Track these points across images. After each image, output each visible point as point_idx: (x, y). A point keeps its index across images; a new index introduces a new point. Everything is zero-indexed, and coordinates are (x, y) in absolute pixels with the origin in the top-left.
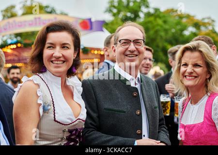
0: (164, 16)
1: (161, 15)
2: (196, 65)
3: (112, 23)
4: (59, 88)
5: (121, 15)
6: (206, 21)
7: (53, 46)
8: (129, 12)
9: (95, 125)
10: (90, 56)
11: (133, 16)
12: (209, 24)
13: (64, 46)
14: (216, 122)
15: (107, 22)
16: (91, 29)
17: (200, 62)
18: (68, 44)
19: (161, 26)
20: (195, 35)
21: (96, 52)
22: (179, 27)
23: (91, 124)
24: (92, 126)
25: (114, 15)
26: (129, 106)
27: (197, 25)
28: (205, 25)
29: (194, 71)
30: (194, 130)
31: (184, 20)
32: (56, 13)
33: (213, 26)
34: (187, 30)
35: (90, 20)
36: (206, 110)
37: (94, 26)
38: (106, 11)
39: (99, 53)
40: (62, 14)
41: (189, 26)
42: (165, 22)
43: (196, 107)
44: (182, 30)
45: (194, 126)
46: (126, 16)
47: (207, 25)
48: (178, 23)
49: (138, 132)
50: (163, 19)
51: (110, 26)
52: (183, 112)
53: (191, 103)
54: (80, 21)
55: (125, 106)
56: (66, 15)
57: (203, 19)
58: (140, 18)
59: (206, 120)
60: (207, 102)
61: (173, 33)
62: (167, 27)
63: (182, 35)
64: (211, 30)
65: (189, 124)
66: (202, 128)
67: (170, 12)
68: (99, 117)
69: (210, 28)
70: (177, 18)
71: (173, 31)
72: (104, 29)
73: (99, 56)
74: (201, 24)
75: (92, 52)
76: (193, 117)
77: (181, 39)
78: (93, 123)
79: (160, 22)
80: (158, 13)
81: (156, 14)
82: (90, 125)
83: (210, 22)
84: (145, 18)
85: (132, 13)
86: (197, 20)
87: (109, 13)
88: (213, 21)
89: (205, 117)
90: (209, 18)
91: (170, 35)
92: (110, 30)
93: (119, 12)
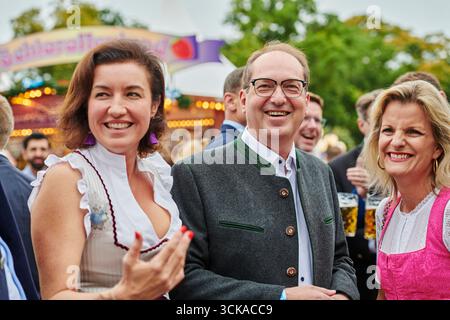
0: (347, 32)
1: (341, 28)
2: (411, 131)
3: (239, 45)
5: (258, 29)
6: (434, 40)
8: (275, 22)
9: (201, 256)
10: (194, 112)
11: (282, 30)
12: (441, 47)
13: (130, 92)
15: (229, 43)
16: (196, 57)
17: (419, 126)
18: (138, 87)
19: (342, 52)
20: (410, 68)
21: (206, 105)
22: (377, 54)
25: (244, 28)
26: (271, 218)
27: (415, 49)
28: (431, 48)
29: (407, 143)
30: (405, 266)
34: (395, 61)
35: (193, 38)
36: (430, 225)
37: (202, 51)
38: (226, 21)
39: (212, 107)
40: (137, 26)
41: (399, 51)
42: (349, 43)
43: (411, 218)
44: (384, 60)
45: (406, 257)
46: (269, 31)
47: (437, 50)
48: (376, 46)
49: (290, 271)
50: (345, 37)
51: (235, 51)
53: (401, 210)
54: (173, 41)
55: (262, 217)
56: (144, 28)
57: (429, 36)
58: (297, 34)
59: (431, 245)
61: (366, 67)
62: (352, 53)
63: (383, 70)
64: (445, 60)
65: (397, 253)
67: (358, 23)
68: (208, 239)
69: (443, 55)
70: (374, 35)
71: (366, 60)
72: (223, 58)
73: (211, 114)
74: (423, 46)
75: (198, 104)
76: (405, 239)
77: (381, 78)
79: (338, 42)
80: (334, 23)
81: (331, 26)
83: (443, 42)
84: (307, 34)
85: (280, 25)
86: (416, 38)
87: (234, 23)
89: (429, 239)
90: (440, 35)
91: (358, 70)
92: (235, 59)
93: (253, 22)
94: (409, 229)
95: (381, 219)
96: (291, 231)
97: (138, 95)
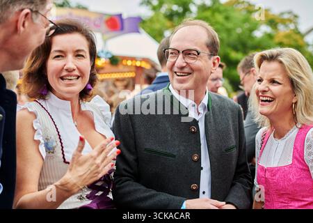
0: (226, 10)
1: (222, 8)
2: (273, 81)
3: (151, 20)
4: (68, 117)
5: (164, 9)
6: (286, 16)
7: (62, 55)
8: (176, 4)
9: (131, 171)
10: (121, 68)
11: (180, 10)
12: (290, 21)
13: (78, 54)
14: (310, 165)
15: (144, 19)
16: (122, 29)
18: (82, 51)
19: (222, 25)
20: (270, 36)
21: (129, 63)
22: (247, 26)
23: (125, 170)
24: (126, 174)
25: (154, 8)
26: (182, 148)
27: (272, 23)
28: (284, 22)
29: (269, 90)
30: (277, 176)
32: (70, 7)
33: (296, 23)
34: (259, 30)
35: (120, 16)
36: (295, 148)
37: (126, 25)
38: (142, 4)
39: (134, 64)
40: (80, 7)
41: (261, 24)
42: (227, 18)
43: (281, 142)
44: (251, 30)
45: (279, 169)
46: (172, 10)
47: (287, 23)
48: (246, 20)
49: (194, 186)
50: (225, 14)
51: (148, 24)
52: (262, 149)
54: (106, 18)
56: (85, 9)
57: (282, 14)
58: (191, 12)
59: (296, 162)
60: (297, 135)
61: (239, 35)
62: (229, 25)
63: (251, 37)
64: (293, 30)
65: (272, 166)
66: (290, 173)
67: (233, 4)
69: (292, 26)
70: (244, 13)
71: (239, 31)
72: (142, 30)
73: (133, 69)
74: (277, 21)
75: (124, 62)
77: (250, 43)
78: (128, 169)
79: (220, 18)
80: (217, 5)
81: (214, 7)
82: (124, 173)
83: (292, 18)
84: (198, 12)
85: (179, 6)
86: (273, 15)
87: (147, 5)
88: (296, 16)
89: (294, 157)
90: (290, 13)
91: (234, 38)
92: (148, 30)
93: (161, 4)
94: (280, 150)
95: (260, 142)
96: (196, 158)
97: (83, 56)
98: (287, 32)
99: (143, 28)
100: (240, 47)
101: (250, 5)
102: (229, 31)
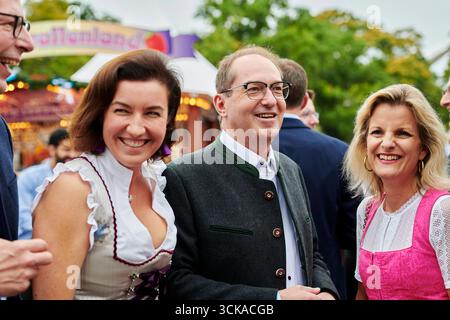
0: (318, 26)
1: (312, 23)
2: (399, 133)
3: (211, 39)
5: (229, 24)
6: (404, 36)
7: (127, 110)
8: (246, 16)
11: (253, 25)
12: (411, 42)
14: (437, 248)
15: (201, 36)
16: (170, 51)
17: (408, 128)
19: (313, 46)
20: (381, 64)
22: (348, 49)
25: (215, 22)
27: (385, 45)
28: (401, 43)
29: (397, 145)
30: (391, 264)
31: (359, 35)
32: (94, 19)
33: (418, 46)
34: (365, 55)
35: (167, 33)
36: (416, 225)
37: (176, 46)
38: (198, 15)
39: (187, 102)
40: (107, 19)
41: (369, 47)
42: (320, 37)
44: (355, 55)
45: (393, 255)
46: (240, 25)
47: (406, 45)
48: (347, 40)
49: (279, 272)
50: (316, 32)
51: (206, 44)
52: (366, 228)
53: (384, 209)
54: (147, 36)
55: (251, 220)
57: (399, 32)
58: (268, 28)
59: (417, 244)
60: (420, 206)
61: (336, 61)
62: (323, 48)
63: (354, 65)
64: (415, 56)
66: (408, 260)
67: (329, 18)
69: (413, 50)
70: (344, 30)
71: (337, 55)
72: (198, 54)
73: (186, 109)
74: (393, 42)
77: (352, 73)
79: (309, 37)
80: (305, 18)
81: (302, 22)
83: (413, 37)
84: (278, 29)
85: (252, 19)
86: (387, 34)
87: (205, 17)
88: (419, 36)
89: (415, 238)
90: (410, 30)
91: (329, 64)
93: (225, 16)
95: (363, 218)
96: (278, 233)
97: (157, 114)
98: (406, 57)
99: (200, 51)
100: (338, 79)
101: (352, 18)
102: (322, 56)
